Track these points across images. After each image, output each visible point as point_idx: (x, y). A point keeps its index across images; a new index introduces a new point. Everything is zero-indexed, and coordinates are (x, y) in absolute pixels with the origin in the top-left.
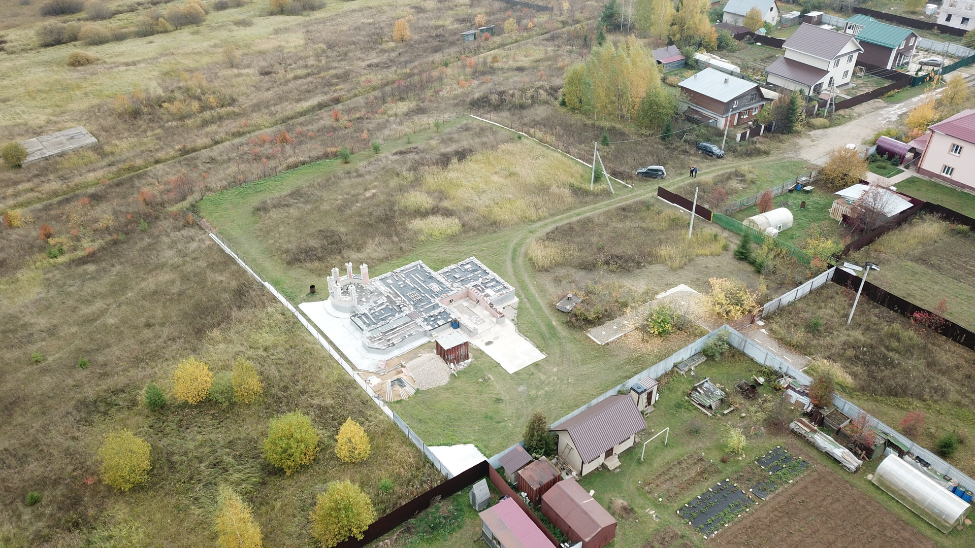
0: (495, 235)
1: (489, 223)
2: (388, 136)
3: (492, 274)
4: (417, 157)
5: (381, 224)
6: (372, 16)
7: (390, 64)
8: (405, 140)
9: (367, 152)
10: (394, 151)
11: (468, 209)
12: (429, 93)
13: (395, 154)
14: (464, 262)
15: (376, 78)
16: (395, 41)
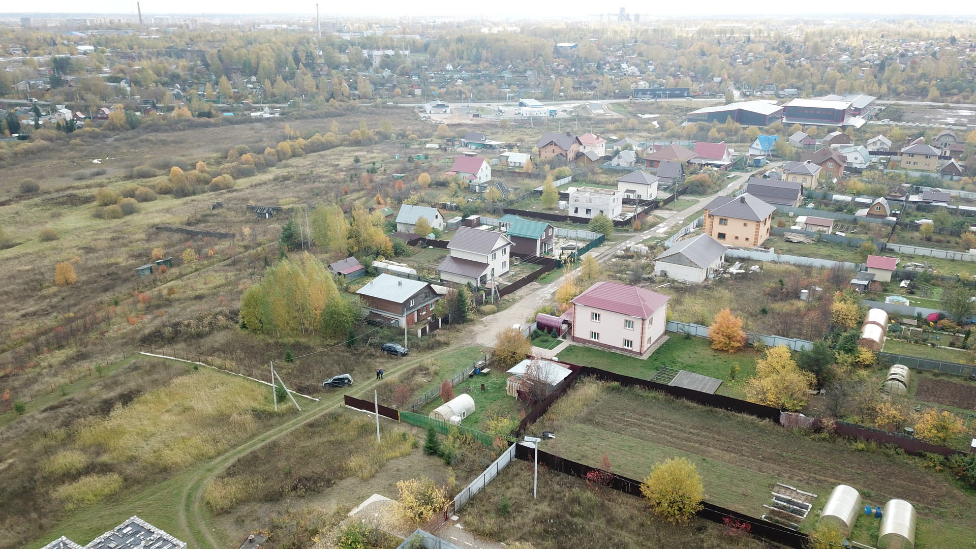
0: (165, 482)
1: (158, 470)
2: (37, 392)
3: (159, 532)
4: (71, 410)
5: (16, 501)
6: (31, 262)
7: (51, 310)
8: (59, 393)
9: (8, 415)
10: (44, 408)
11: (132, 460)
12: (93, 336)
13: (44, 411)
14: (122, 526)
15: (30, 328)
16: (58, 285)
